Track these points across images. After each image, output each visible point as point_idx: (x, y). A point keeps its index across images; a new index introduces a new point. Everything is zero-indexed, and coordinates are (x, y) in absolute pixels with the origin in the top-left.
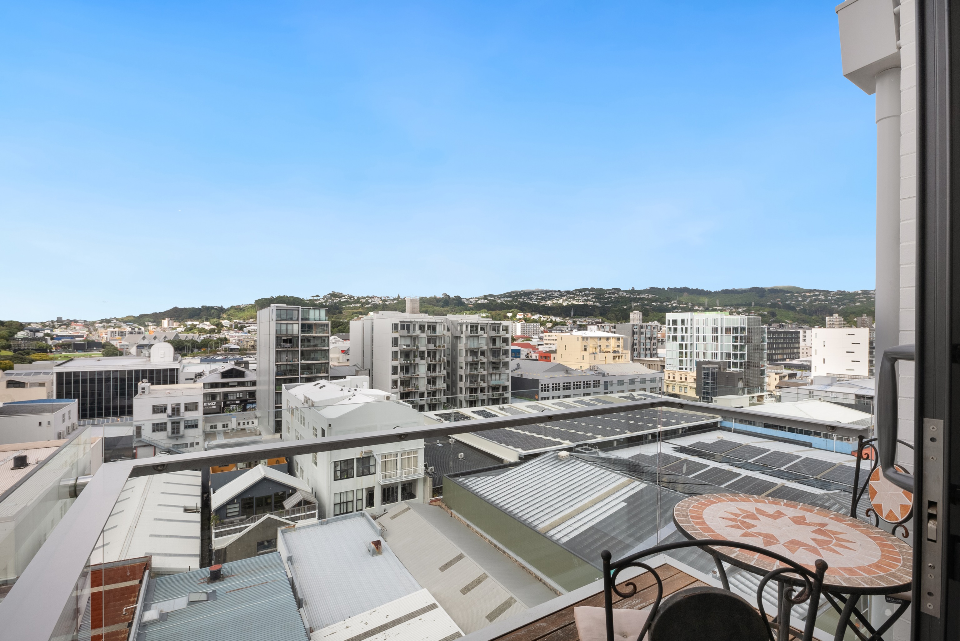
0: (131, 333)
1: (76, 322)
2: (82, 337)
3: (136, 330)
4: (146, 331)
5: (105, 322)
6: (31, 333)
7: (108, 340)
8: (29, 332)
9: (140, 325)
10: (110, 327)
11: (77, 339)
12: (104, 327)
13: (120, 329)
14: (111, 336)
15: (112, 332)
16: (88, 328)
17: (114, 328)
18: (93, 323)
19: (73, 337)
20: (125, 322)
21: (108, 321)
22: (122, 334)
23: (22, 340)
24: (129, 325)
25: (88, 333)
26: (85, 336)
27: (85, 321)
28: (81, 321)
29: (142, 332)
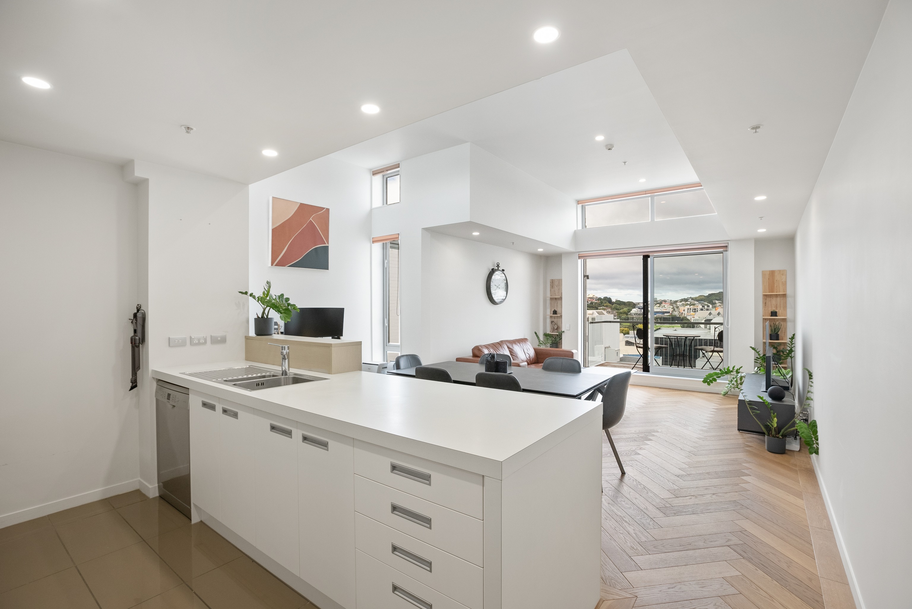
0: (702, 310)
1: (665, 301)
2: (669, 312)
3: (706, 307)
4: (713, 307)
5: (684, 301)
6: (639, 309)
7: (686, 316)
8: (638, 309)
9: (709, 303)
10: (687, 304)
11: (665, 314)
12: (683, 305)
13: (694, 306)
14: (687, 313)
15: (688, 309)
16: (673, 306)
17: (690, 306)
18: (676, 302)
19: (664, 313)
20: (697, 301)
21: (686, 300)
22: (695, 310)
23: (634, 315)
24: (701, 303)
25: (673, 309)
26: (671, 312)
27: (671, 300)
28: (668, 301)
29: (710, 309)
